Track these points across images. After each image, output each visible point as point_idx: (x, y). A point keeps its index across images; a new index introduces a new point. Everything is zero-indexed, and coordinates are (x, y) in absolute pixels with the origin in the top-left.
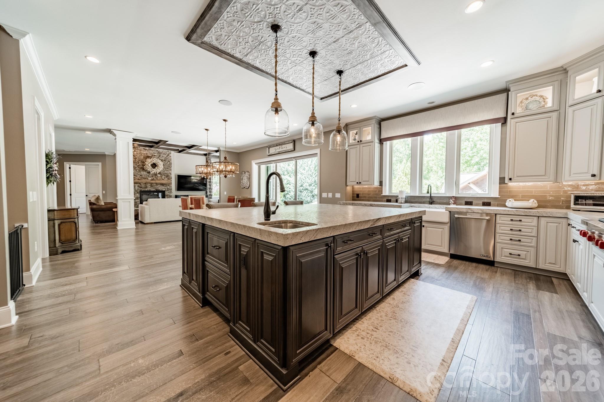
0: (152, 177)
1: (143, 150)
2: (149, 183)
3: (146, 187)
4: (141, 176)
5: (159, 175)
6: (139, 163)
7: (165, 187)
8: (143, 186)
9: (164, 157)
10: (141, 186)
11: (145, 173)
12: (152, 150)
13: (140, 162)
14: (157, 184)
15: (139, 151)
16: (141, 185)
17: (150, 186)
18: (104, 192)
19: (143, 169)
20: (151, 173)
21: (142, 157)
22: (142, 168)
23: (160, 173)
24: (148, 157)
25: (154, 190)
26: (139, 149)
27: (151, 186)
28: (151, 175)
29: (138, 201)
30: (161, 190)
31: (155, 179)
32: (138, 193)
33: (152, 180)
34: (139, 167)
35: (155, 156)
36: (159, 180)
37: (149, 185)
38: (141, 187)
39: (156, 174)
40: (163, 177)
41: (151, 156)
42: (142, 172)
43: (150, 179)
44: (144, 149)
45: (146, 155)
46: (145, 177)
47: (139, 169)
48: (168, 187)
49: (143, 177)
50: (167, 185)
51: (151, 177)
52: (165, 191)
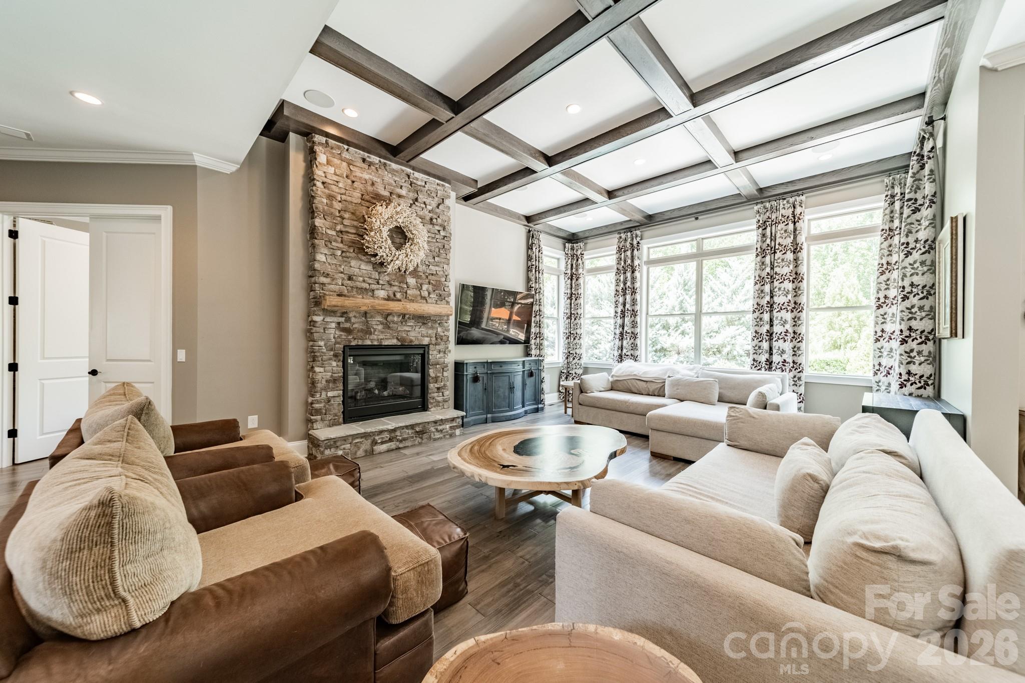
0: (391, 285)
1: (360, 163)
2: (379, 312)
3: (368, 331)
4: (350, 278)
5: (411, 281)
6: (346, 222)
7: (430, 332)
8: (357, 323)
9: (429, 208)
10: (347, 325)
11: (366, 268)
12: (393, 172)
13: (347, 215)
14: (404, 315)
15: (345, 164)
16: (348, 320)
17: (380, 327)
18: (182, 355)
19: (361, 250)
20: (390, 269)
21: (356, 196)
22: (353, 242)
23: (415, 273)
24: (377, 198)
25: (394, 342)
26: (345, 155)
27: (387, 326)
28: (387, 278)
29: (335, 393)
30: (416, 343)
31: (398, 296)
32: (336, 356)
33: (388, 299)
34: (345, 237)
35: (400, 196)
36: (412, 301)
37: (376, 322)
38: (348, 331)
39: (401, 274)
40: (425, 287)
41: (387, 194)
42: (353, 263)
43: (382, 294)
44: (364, 160)
45: (370, 188)
46: (366, 286)
47: (345, 248)
48: (439, 329)
49: (359, 284)
50: (435, 321)
51: (387, 287)
52: (428, 345)
